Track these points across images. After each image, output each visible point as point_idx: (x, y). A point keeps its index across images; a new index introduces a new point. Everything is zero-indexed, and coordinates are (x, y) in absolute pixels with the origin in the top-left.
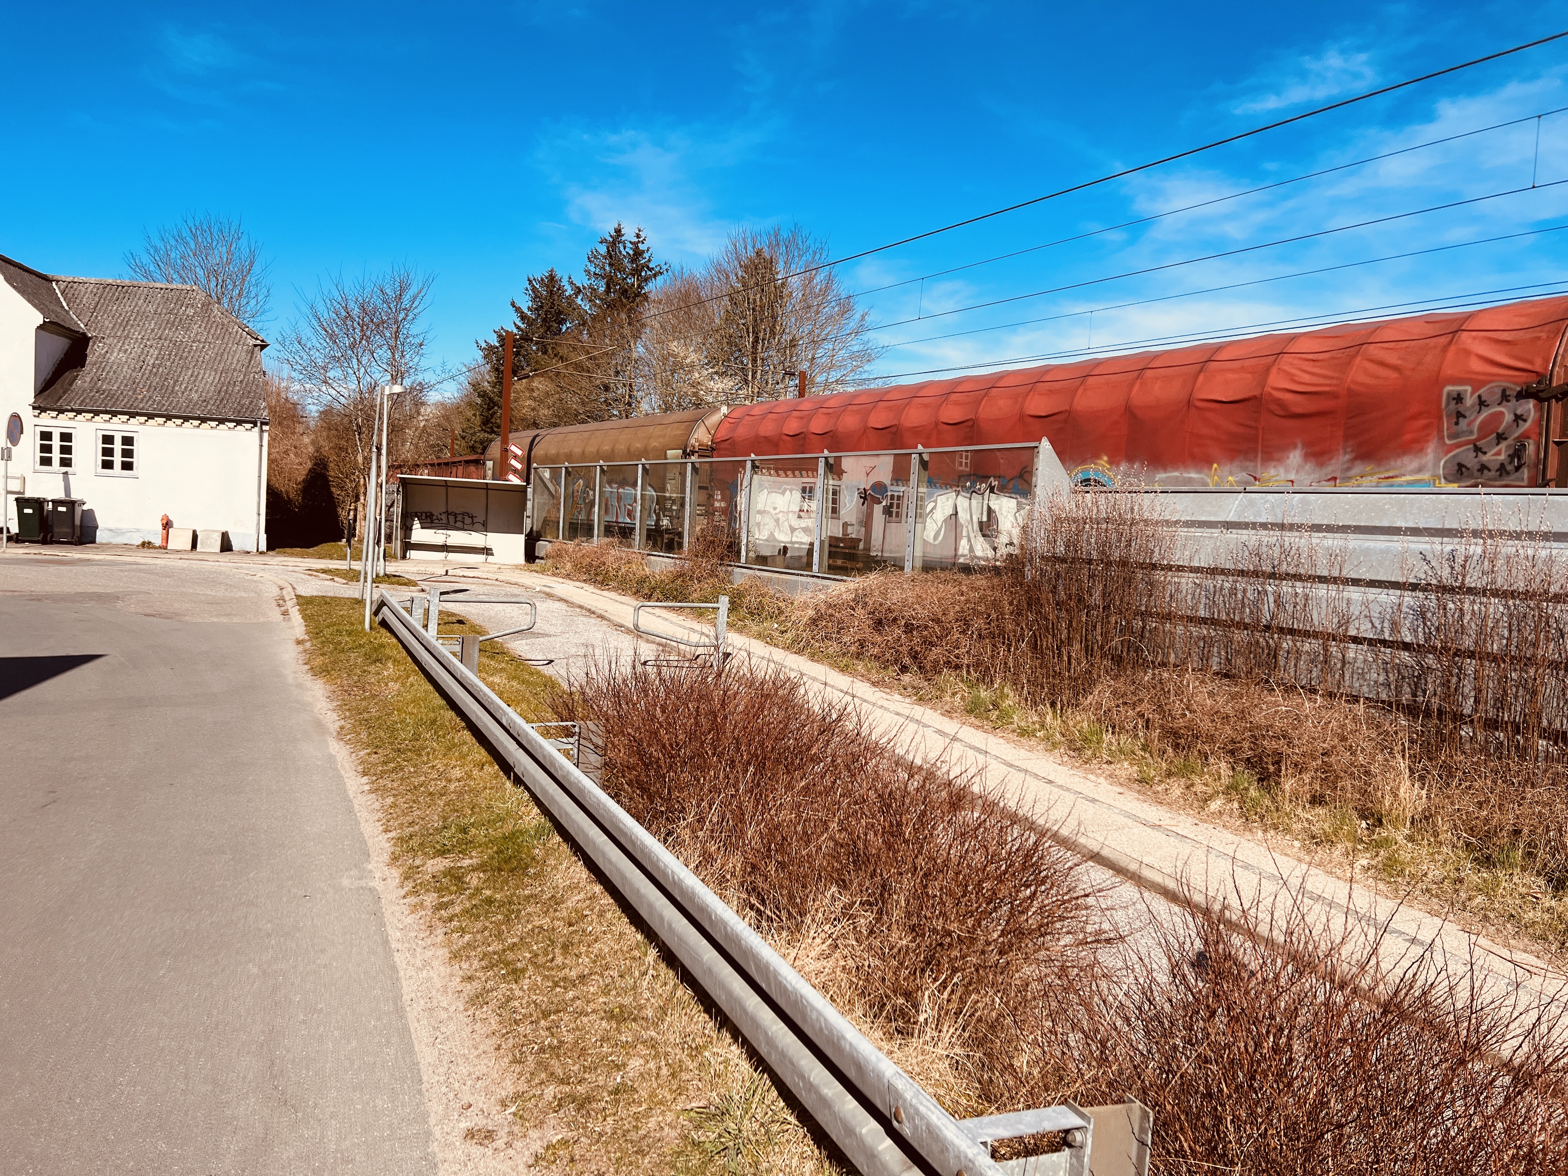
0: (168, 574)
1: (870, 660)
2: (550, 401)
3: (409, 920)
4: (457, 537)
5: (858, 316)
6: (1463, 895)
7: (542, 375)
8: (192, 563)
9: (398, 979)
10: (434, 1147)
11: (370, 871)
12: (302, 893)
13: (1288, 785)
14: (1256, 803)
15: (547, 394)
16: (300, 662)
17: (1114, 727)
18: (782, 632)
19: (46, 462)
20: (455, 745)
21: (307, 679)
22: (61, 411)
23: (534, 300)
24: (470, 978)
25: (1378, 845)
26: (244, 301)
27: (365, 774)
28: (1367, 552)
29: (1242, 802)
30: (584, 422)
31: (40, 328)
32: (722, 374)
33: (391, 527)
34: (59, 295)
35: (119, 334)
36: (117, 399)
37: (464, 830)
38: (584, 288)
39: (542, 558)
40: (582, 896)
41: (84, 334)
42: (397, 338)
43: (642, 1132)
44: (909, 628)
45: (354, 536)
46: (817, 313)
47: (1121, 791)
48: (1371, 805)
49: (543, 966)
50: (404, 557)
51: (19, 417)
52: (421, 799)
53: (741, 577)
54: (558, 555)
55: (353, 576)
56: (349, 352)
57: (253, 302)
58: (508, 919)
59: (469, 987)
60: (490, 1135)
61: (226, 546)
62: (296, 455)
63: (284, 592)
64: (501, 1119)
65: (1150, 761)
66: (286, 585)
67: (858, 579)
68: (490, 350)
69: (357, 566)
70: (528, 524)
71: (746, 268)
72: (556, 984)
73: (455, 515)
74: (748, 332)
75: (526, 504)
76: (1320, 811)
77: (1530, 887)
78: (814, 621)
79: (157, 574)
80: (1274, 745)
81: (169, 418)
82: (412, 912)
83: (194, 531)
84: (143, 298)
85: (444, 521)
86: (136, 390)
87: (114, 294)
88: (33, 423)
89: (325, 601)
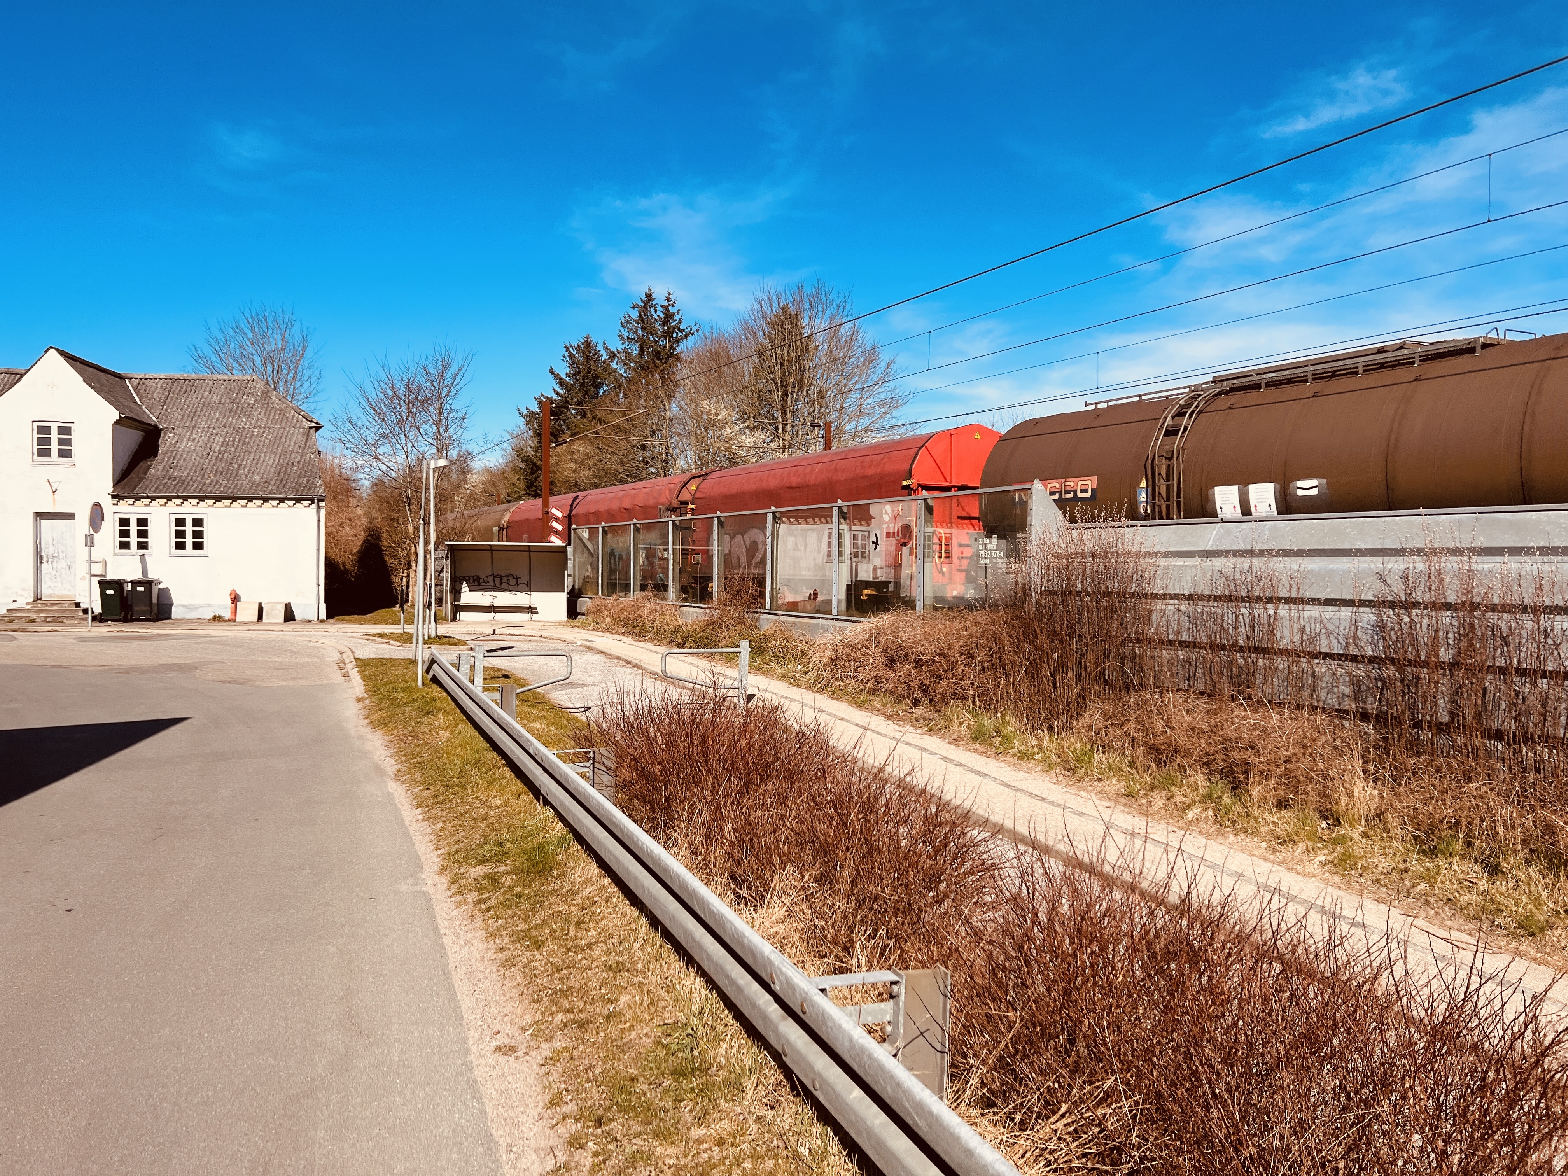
0: (238, 644)
1: (885, 695)
2: (590, 463)
3: (455, 913)
4: (503, 598)
5: (883, 365)
6: (1408, 883)
7: (582, 438)
8: (258, 634)
9: (445, 953)
10: (471, 1057)
11: (424, 879)
12: (368, 896)
13: (1256, 791)
14: (1228, 810)
15: (588, 456)
16: (361, 717)
17: (1103, 747)
18: (805, 673)
19: (125, 546)
20: (495, 780)
21: (367, 732)
22: (137, 498)
23: (571, 366)
24: (502, 950)
25: (1335, 842)
26: (298, 384)
27: (418, 806)
28: (1331, 573)
29: (1216, 810)
30: (622, 482)
31: (117, 423)
32: (752, 429)
33: (441, 591)
34: (132, 391)
35: (187, 424)
36: (187, 485)
37: (501, 845)
38: (619, 353)
39: (583, 614)
40: (594, 887)
41: (156, 426)
42: (441, 413)
43: (625, 1040)
44: (918, 663)
45: (407, 601)
46: (843, 364)
47: (1108, 804)
48: (1330, 806)
49: (560, 938)
50: (454, 619)
51: (100, 505)
52: (466, 824)
53: (767, 623)
54: (598, 611)
55: (406, 639)
56: (397, 429)
57: (306, 384)
58: (533, 908)
59: (501, 955)
60: (513, 1049)
61: (289, 616)
62: (352, 527)
63: (344, 656)
64: (521, 1040)
65: (1136, 776)
66: (345, 649)
67: (873, 620)
68: (531, 417)
69: (410, 629)
70: (569, 582)
71: (772, 325)
72: (569, 950)
73: (501, 577)
74: (777, 387)
75: (566, 564)
76: (1284, 813)
77: (1468, 874)
78: (834, 661)
79: (228, 645)
80: (1244, 755)
81: (234, 499)
82: (457, 907)
83: (260, 604)
84: (208, 390)
85: (491, 583)
86: (204, 475)
87: (182, 388)
88: (113, 511)
89: (381, 663)
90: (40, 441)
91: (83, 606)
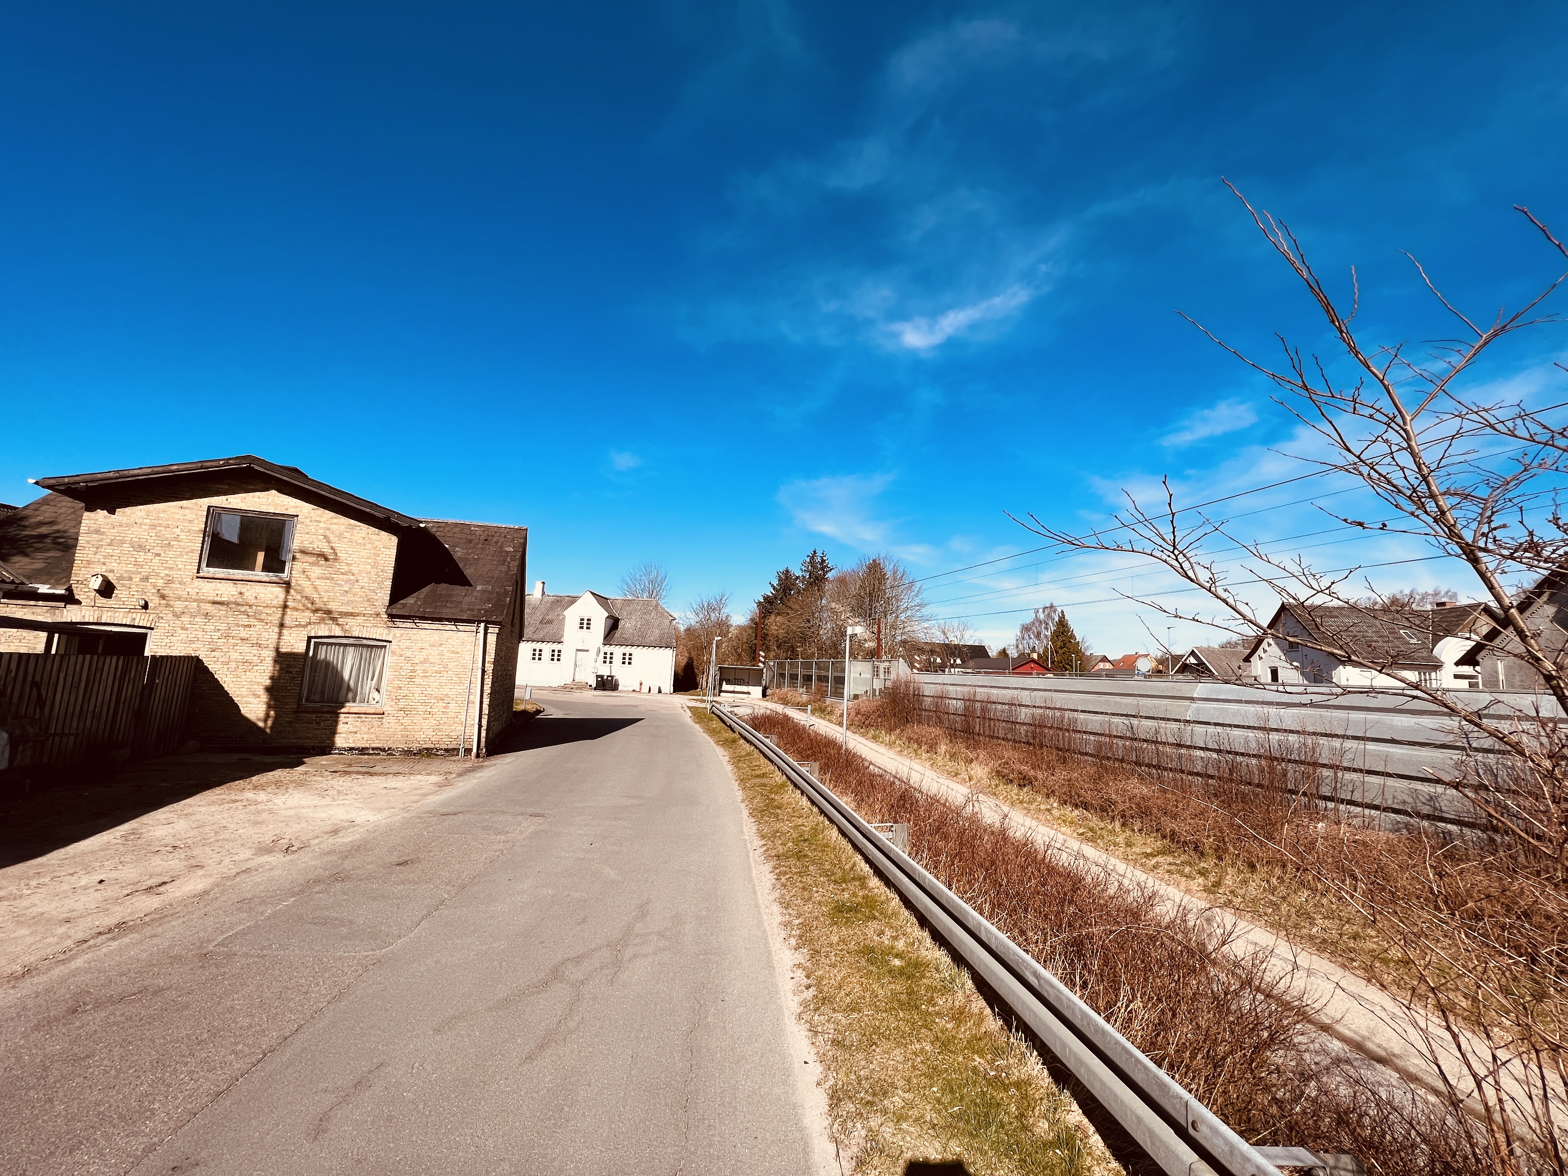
0: (644, 700)
4: (738, 688)
8: (650, 696)
16: (693, 723)
21: (695, 726)
22: (611, 645)
23: (779, 581)
31: (606, 617)
33: (715, 684)
34: (611, 605)
35: (629, 617)
36: (628, 641)
38: (800, 576)
39: (768, 695)
41: (618, 619)
45: (703, 687)
46: (899, 587)
50: (719, 695)
51: (598, 647)
54: (773, 694)
61: (660, 692)
62: (684, 658)
63: (682, 705)
66: (682, 703)
70: (763, 682)
71: (868, 568)
73: (739, 680)
75: (763, 675)
81: (644, 646)
83: (650, 686)
84: (635, 604)
85: (734, 682)
86: (634, 637)
87: (628, 604)
88: (603, 649)
89: (695, 707)
90: (581, 624)
91: (589, 684)
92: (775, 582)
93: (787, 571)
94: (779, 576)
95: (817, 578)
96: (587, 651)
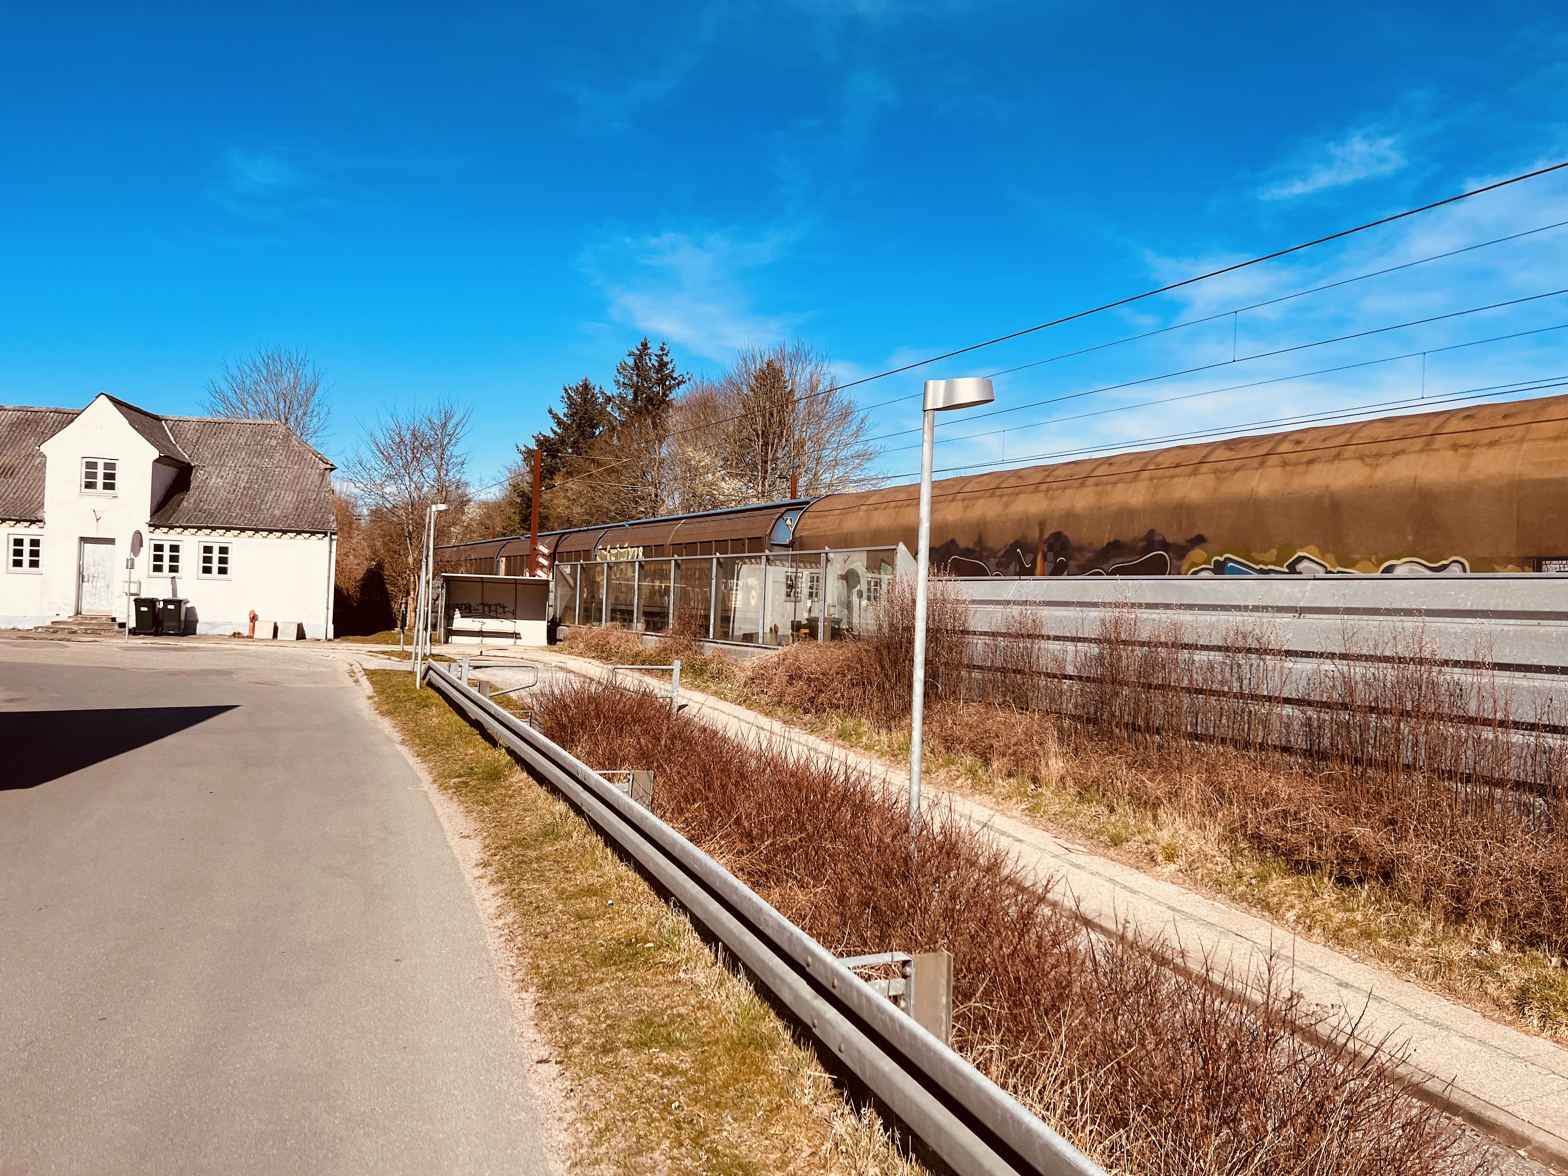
1: (785, 706)
3: (442, 797)
4: (491, 624)
6: (1064, 819)
7: (576, 476)
8: (275, 649)
9: (435, 812)
11: (422, 786)
12: (389, 792)
14: (979, 779)
15: (580, 494)
16: (372, 708)
18: (732, 690)
21: (378, 718)
22: (171, 528)
23: (569, 407)
25: (1034, 797)
26: (308, 419)
29: (973, 779)
31: (156, 461)
32: (732, 476)
33: (436, 618)
34: (168, 432)
35: (216, 463)
36: (216, 517)
37: (471, 768)
38: (614, 397)
39: (561, 640)
40: (522, 783)
41: (189, 464)
42: (442, 458)
45: (405, 625)
46: (821, 417)
48: (1038, 775)
50: (446, 642)
51: (139, 533)
52: (450, 762)
53: (708, 649)
54: (574, 638)
55: (406, 656)
56: (402, 471)
57: (315, 420)
58: (487, 792)
61: (301, 635)
62: (355, 557)
63: (353, 667)
65: (933, 759)
66: (354, 662)
67: (785, 648)
68: (529, 455)
69: (408, 648)
71: (757, 379)
73: (490, 606)
75: (548, 596)
78: (752, 680)
79: (251, 657)
81: (257, 531)
83: (275, 624)
84: (235, 432)
85: (481, 611)
86: (230, 509)
87: (212, 430)
88: (151, 537)
89: (385, 673)
90: (88, 475)
91: (119, 621)
92: (561, 410)
93: (586, 386)
94: (570, 397)
95: (650, 400)
96: (111, 541)
